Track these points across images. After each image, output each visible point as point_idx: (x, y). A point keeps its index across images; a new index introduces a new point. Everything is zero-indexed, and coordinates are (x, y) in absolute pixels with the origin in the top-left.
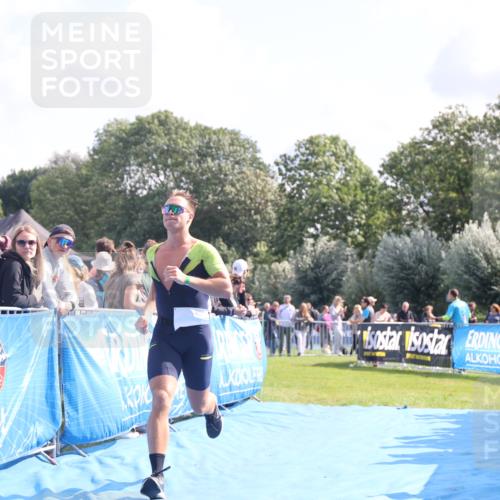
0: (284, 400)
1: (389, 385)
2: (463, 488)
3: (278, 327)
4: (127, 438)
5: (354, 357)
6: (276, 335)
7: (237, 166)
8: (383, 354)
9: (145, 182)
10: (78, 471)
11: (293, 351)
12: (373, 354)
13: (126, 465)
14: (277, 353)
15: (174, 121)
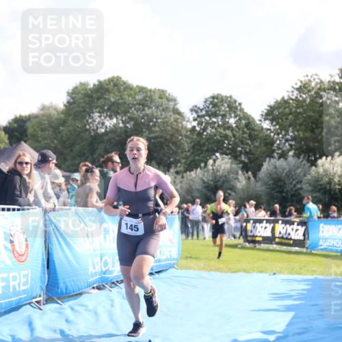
0: (194, 269)
1: (264, 260)
2: (311, 327)
3: (191, 221)
4: (90, 293)
5: (241, 241)
6: (189, 226)
7: (163, 113)
8: (260, 239)
9: (103, 124)
10: (57, 315)
11: (201, 237)
12: (254, 239)
13: (89, 311)
14: (190, 237)
15: (122, 84)
